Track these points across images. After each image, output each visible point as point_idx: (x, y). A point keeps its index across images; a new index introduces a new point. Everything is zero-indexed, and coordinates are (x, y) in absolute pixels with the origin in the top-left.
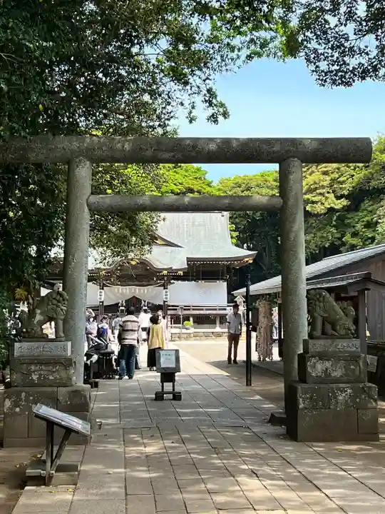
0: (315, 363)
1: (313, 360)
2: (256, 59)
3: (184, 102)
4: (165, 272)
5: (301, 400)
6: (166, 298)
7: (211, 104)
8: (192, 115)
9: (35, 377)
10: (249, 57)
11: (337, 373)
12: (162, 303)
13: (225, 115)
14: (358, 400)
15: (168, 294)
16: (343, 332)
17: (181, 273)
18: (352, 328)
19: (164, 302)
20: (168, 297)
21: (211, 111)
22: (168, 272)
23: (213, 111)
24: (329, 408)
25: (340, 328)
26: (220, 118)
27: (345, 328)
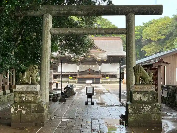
0: (136, 95)
1: (135, 94)
4: (100, 60)
5: (130, 110)
6: (100, 69)
9: (24, 99)
11: (145, 99)
12: (99, 71)
14: (153, 110)
15: (101, 67)
16: (148, 82)
17: (105, 60)
18: (151, 81)
19: (100, 70)
20: (101, 69)
22: (101, 60)
24: (141, 113)
25: (147, 81)
27: (149, 81)
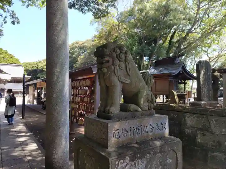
2: (30, 7)
3: (2, 15)
4: (5, 80)
7: (13, 17)
8: (5, 20)
10: (28, 6)
13: (18, 23)
19: (4, 88)
21: (12, 20)
23: (14, 20)
26: (16, 23)
